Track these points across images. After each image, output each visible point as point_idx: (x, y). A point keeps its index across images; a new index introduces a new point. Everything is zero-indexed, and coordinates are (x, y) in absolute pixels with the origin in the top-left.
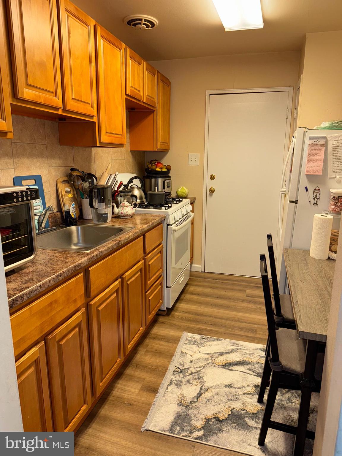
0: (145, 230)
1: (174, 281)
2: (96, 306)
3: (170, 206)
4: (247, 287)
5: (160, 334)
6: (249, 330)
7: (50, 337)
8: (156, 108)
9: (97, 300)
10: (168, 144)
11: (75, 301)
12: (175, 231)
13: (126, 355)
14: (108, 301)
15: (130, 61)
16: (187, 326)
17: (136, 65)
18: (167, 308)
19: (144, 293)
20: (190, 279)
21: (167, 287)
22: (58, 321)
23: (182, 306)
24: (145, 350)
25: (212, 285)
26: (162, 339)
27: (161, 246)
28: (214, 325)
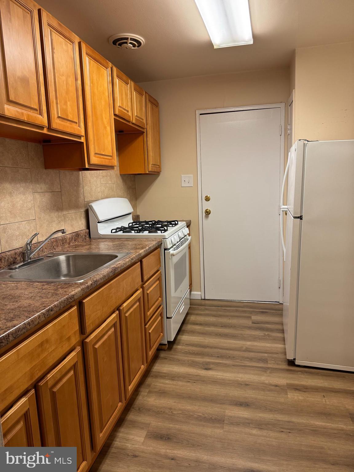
0: (142, 255)
1: (174, 312)
2: (93, 344)
3: (166, 230)
4: (251, 313)
5: (162, 371)
6: (259, 360)
7: (41, 384)
8: (145, 129)
9: (93, 337)
10: (160, 167)
11: (69, 339)
12: (173, 255)
13: (128, 398)
14: (106, 337)
15: (117, 80)
16: (191, 360)
17: (123, 84)
18: (168, 342)
19: (143, 325)
20: (190, 307)
21: (167, 318)
22: (51, 364)
23: (184, 338)
24: (147, 390)
25: (215, 313)
26: (165, 376)
27: (159, 272)
28: (221, 357)
